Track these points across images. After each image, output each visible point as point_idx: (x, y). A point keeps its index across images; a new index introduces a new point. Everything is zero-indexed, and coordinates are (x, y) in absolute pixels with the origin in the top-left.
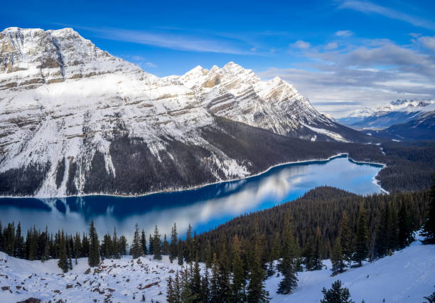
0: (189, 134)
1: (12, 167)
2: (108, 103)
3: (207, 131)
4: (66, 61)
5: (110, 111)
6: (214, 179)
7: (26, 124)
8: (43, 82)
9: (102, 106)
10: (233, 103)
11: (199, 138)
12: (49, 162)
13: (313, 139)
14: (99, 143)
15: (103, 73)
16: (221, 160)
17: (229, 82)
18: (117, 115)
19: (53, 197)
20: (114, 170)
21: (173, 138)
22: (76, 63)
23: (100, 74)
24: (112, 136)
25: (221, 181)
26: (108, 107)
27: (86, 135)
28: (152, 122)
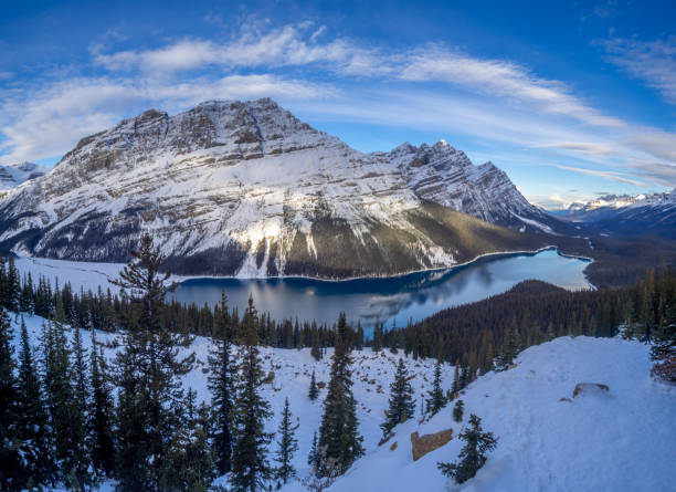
0: (395, 217)
1: (211, 246)
2: (310, 180)
3: (413, 215)
4: (264, 135)
5: (312, 190)
6: (419, 267)
7: (225, 202)
8: (242, 158)
9: (303, 184)
10: (442, 185)
11: (405, 222)
12: (249, 241)
13: (522, 230)
14: (300, 223)
15: (304, 148)
16: (427, 247)
17: (438, 162)
18: (319, 194)
19: (254, 277)
20: (315, 252)
21: (378, 220)
22: (275, 137)
23: (300, 149)
24: (313, 216)
25: (426, 269)
26: (310, 184)
27: (287, 214)
28: (356, 202)
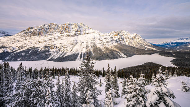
0: (111, 47)
1: (69, 54)
3: (116, 46)
4: (81, 30)
5: (92, 42)
6: (118, 58)
7: (72, 44)
9: (90, 40)
10: (122, 40)
11: (114, 48)
12: (78, 53)
13: (146, 49)
14: (90, 49)
17: (121, 34)
18: (94, 43)
20: (94, 55)
21: (108, 48)
22: (84, 31)
23: (90, 33)
24: (93, 47)
27: (87, 47)
28: (102, 44)
